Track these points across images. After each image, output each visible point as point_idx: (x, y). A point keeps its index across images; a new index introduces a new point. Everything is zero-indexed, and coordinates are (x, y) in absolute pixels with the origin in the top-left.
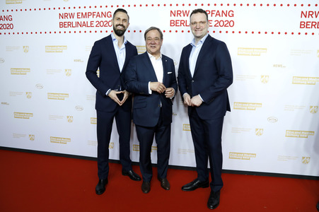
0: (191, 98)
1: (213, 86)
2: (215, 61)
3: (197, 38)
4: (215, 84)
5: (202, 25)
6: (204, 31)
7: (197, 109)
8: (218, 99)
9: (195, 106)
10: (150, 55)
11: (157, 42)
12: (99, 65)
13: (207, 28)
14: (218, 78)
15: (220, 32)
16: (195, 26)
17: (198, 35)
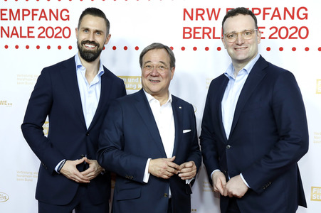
0: (227, 180)
1: (267, 156)
2: (272, 108)
3: (238, 62)
4: (272, 154)
5: (246, 37)
6: (251, 49)
7: (238, 202)
8: (280, 184)
9: (234, 198)
10: (149, 97)
11: (162, 73)
12: (48, 112)
13: (257, 43)
14: (278, 140)
15: (281, 49)
16: (233, 40)
17: (241, 57)
